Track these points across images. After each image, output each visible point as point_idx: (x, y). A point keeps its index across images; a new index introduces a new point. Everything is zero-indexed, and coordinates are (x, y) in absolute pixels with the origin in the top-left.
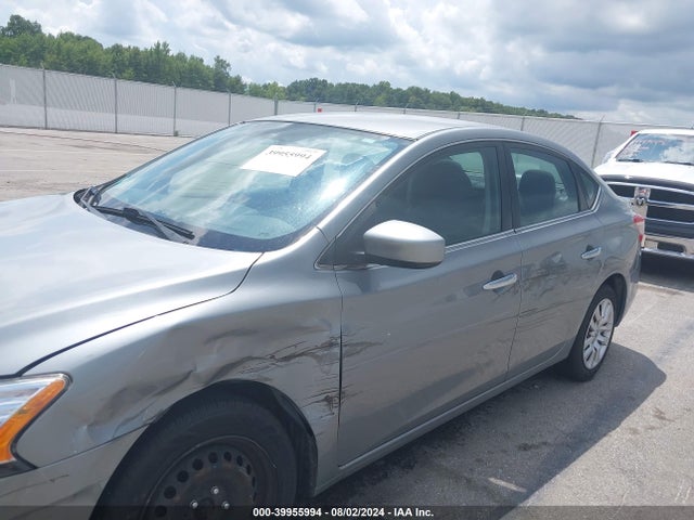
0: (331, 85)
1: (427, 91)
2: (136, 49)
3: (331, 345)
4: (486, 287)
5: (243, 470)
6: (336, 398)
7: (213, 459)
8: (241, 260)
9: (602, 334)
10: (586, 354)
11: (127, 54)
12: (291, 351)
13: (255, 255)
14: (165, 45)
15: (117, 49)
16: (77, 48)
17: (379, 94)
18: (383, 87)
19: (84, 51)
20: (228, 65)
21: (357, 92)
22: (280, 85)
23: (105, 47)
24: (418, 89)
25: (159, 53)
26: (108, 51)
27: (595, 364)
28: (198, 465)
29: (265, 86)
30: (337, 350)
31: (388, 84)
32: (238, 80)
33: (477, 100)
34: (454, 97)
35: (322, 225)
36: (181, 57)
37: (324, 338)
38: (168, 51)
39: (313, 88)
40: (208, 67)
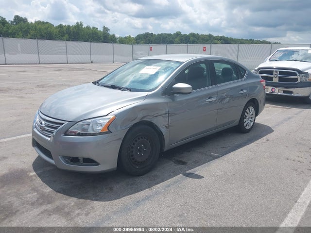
0: (155, 35)
1: (198, 34)
2: (69, 26)
3: (166, 114)
4: (207, 101)
5: (148, 141)
6: (168, 126)
7: (142, 138)
8: (145, 94)
9: (251, 118)
10: (245, 124)
11: (65, 29)
12: (157, 115)
13: (147, 93)
14: (81, 23)
15: (61, 26)
16: (43, 27)
17: (176, 37)
18: (178, 34)
19: (46, 29)
20: (109, 29)
21: (166, 37)
22: (132, 37)
23: (55, 26)
24: (194, 34)
25: (79, 26)
26: (56, 28)
27: (249, 128)
28: (139, 139)
29: (125, 38)
30: (167, 115)
31: (180, 32)
32: (114, 36)
33: (221, 37)
34: (210, 36)
35: (162, 85)
36: (88, 28)
37: (164, 112)
38: (82, 25)
39: (147, 37)
40: (100, 31)
